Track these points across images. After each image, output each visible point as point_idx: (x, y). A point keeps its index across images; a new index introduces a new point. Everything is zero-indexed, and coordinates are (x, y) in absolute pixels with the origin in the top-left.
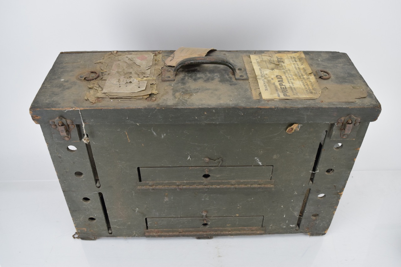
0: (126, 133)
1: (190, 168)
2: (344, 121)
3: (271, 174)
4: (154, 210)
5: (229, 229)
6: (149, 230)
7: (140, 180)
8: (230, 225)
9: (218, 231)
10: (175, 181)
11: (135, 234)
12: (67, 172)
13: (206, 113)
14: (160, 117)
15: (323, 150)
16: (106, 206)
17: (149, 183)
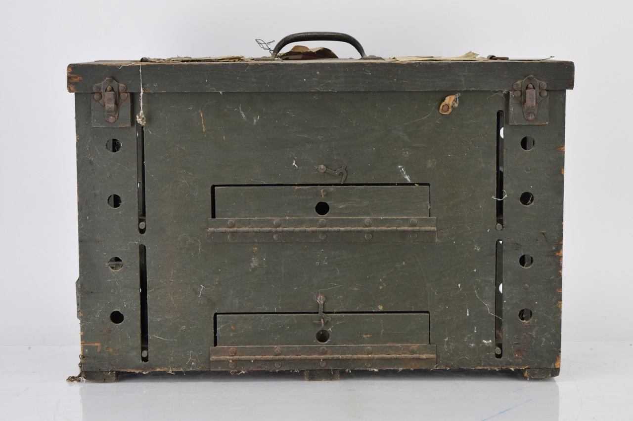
0: (201, 114)
1: (296, 187)
2: (522, 87)
3: (428, 202)
4: (232, 292)
5: (369, 347)
6: (218, 347)
7: (214, 216)
8: (369, 336)
9: (348, 354)
10: (272, 216)
11: (192, 361)
12: (95, 195)
13: (318, 73)
14: (254, 80)
15: (505, 150)
16: (148, 280)
17: (227, 220)
